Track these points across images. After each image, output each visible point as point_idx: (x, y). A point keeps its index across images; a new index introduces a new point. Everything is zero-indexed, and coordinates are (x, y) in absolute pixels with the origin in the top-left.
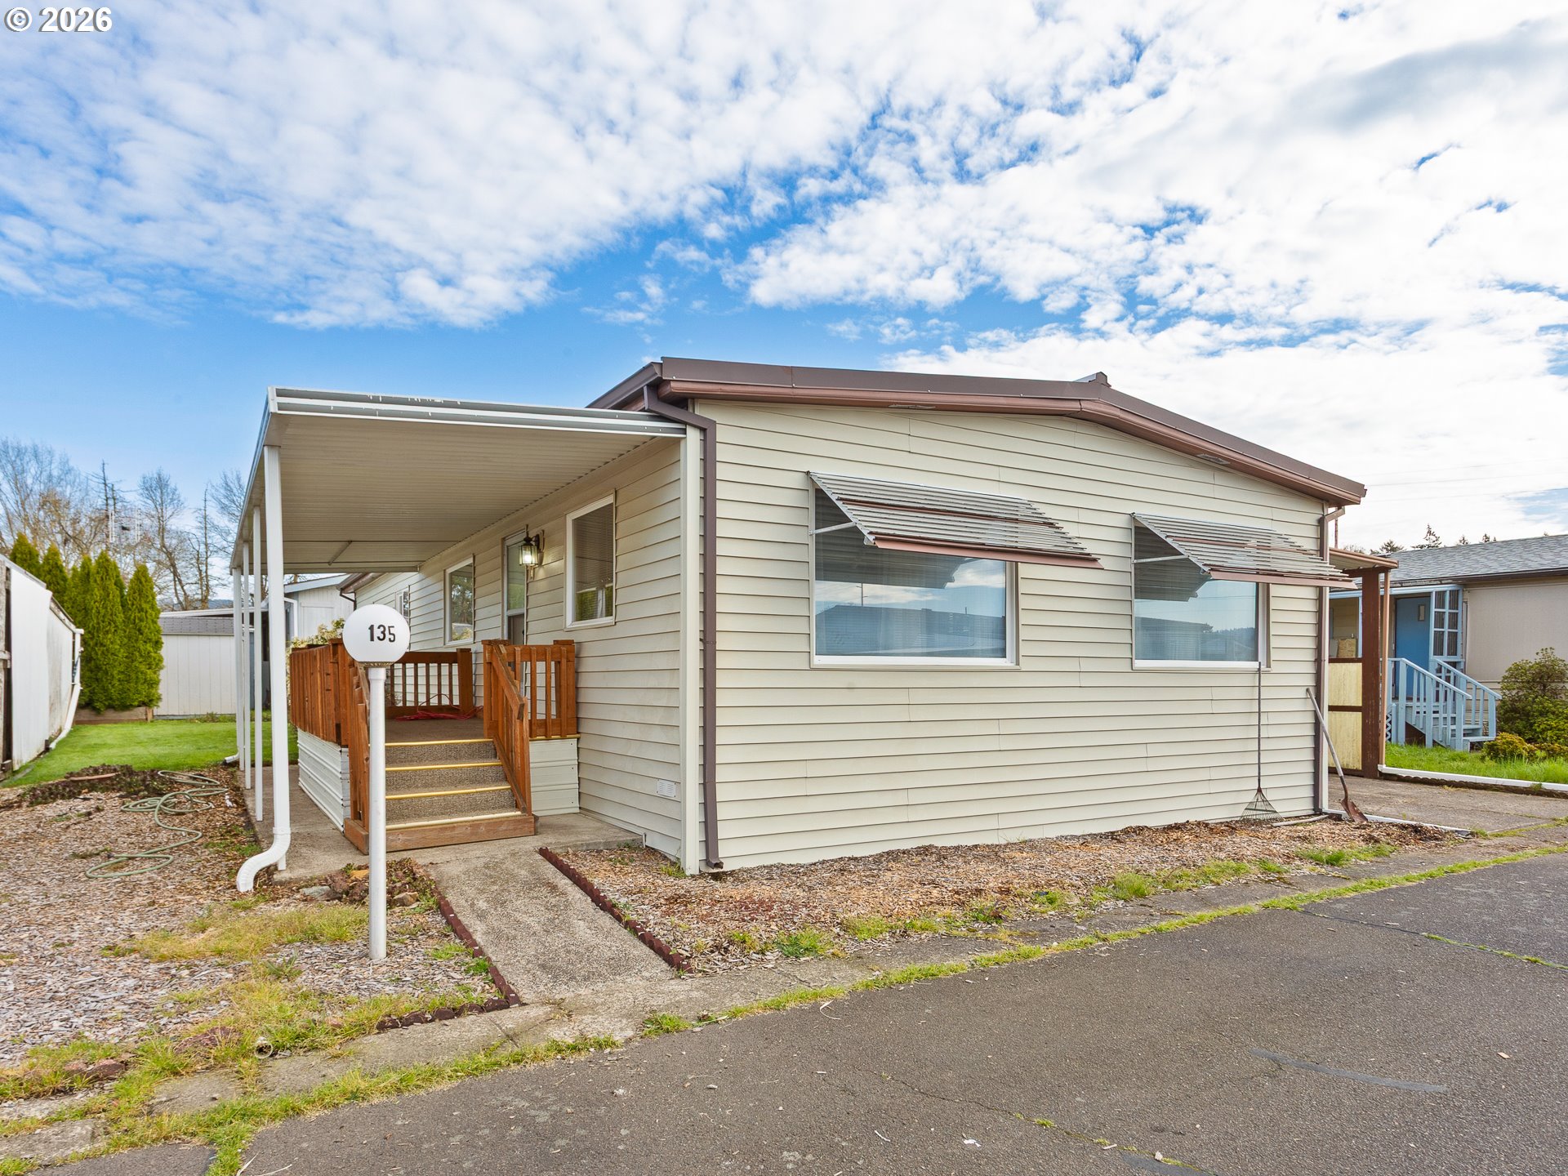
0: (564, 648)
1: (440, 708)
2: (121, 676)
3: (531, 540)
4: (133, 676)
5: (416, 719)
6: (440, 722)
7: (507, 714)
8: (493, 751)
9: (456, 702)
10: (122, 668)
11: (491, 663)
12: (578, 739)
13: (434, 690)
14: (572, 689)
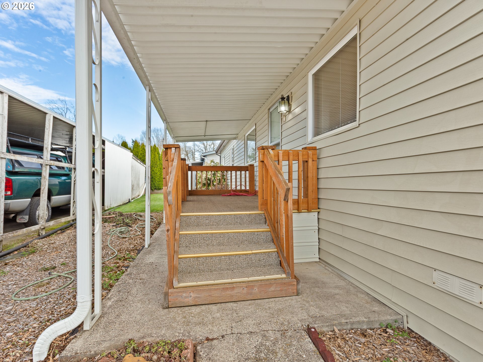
0: (310, 152)
1: (241, 191)
2: (158, 180)
3: (285, 98)
4: (161, 180)
5: (230, 195)
6: (239, 197)
7: (274, 195)
8: (264, 220)
9: (248, 188)
10: (158, 178)
11: (263, 161)
12: (318, 212)
13: (238, 183)
14: (315, 179)
